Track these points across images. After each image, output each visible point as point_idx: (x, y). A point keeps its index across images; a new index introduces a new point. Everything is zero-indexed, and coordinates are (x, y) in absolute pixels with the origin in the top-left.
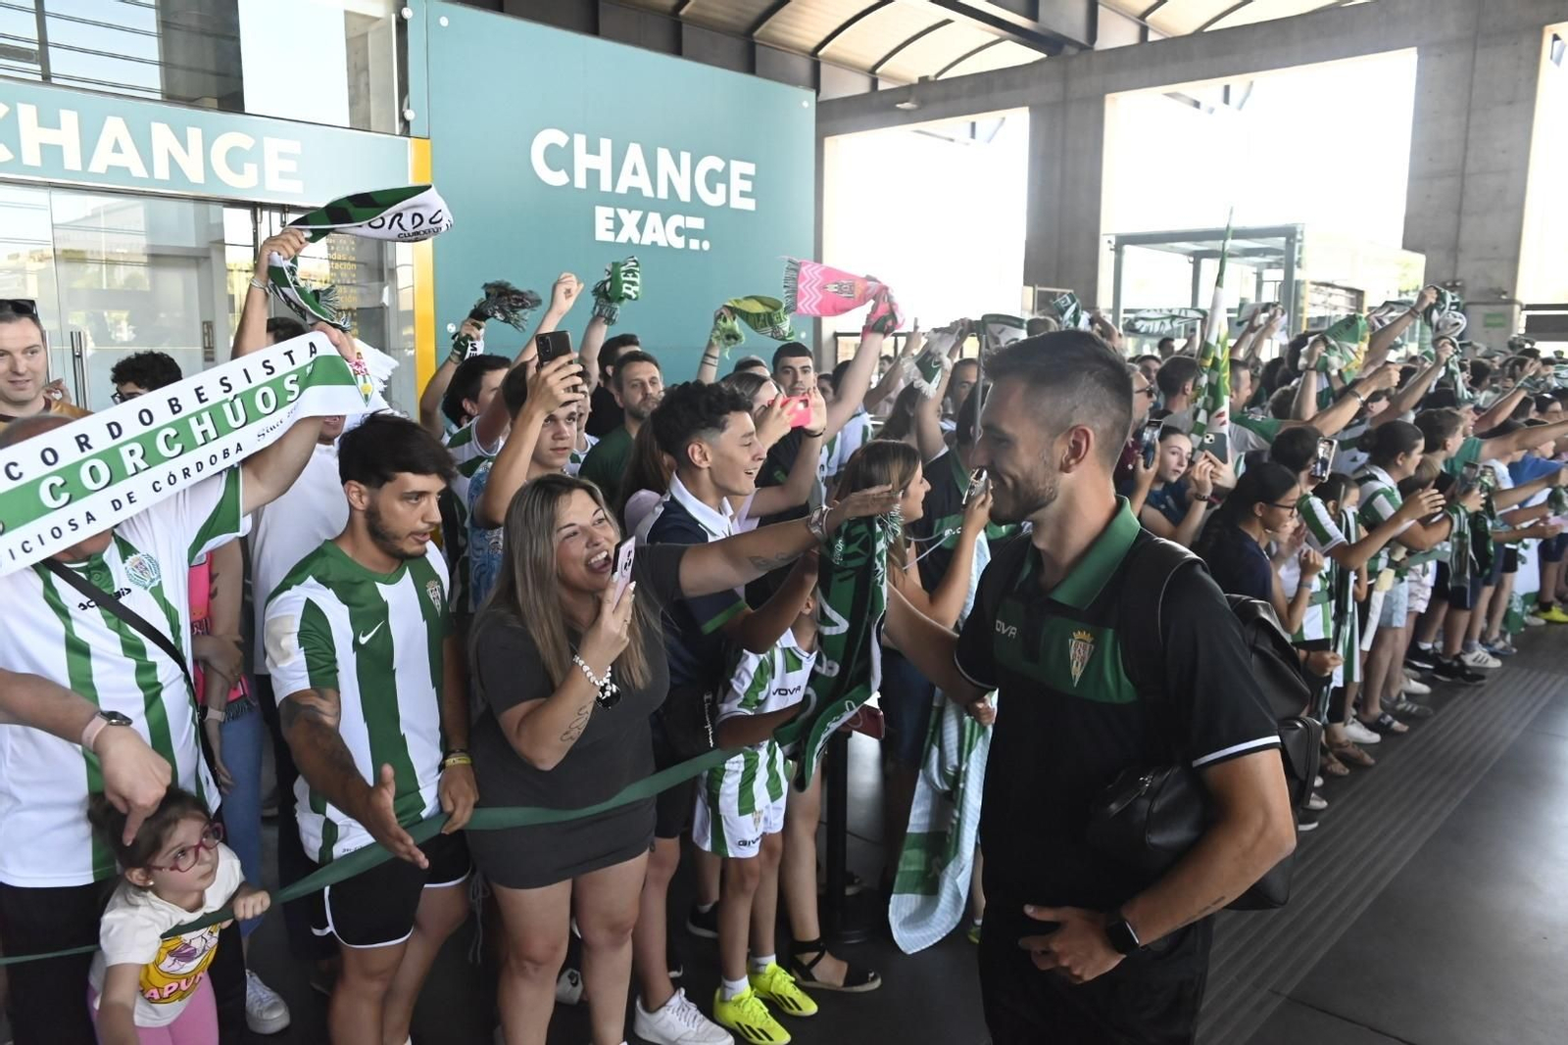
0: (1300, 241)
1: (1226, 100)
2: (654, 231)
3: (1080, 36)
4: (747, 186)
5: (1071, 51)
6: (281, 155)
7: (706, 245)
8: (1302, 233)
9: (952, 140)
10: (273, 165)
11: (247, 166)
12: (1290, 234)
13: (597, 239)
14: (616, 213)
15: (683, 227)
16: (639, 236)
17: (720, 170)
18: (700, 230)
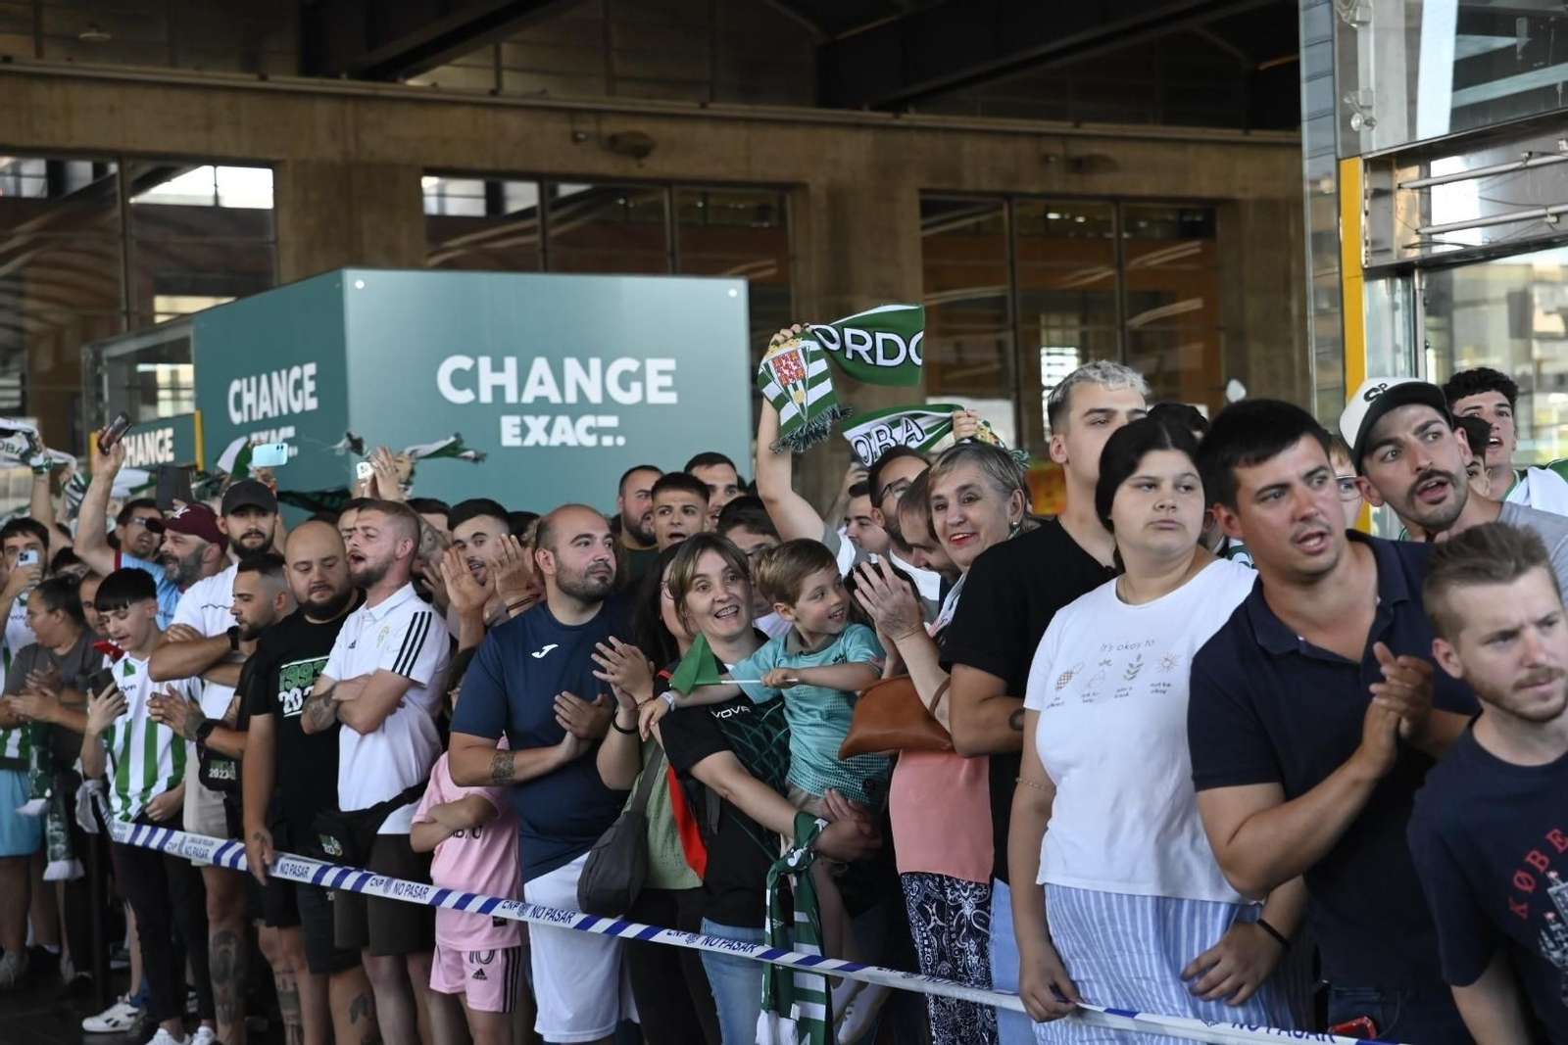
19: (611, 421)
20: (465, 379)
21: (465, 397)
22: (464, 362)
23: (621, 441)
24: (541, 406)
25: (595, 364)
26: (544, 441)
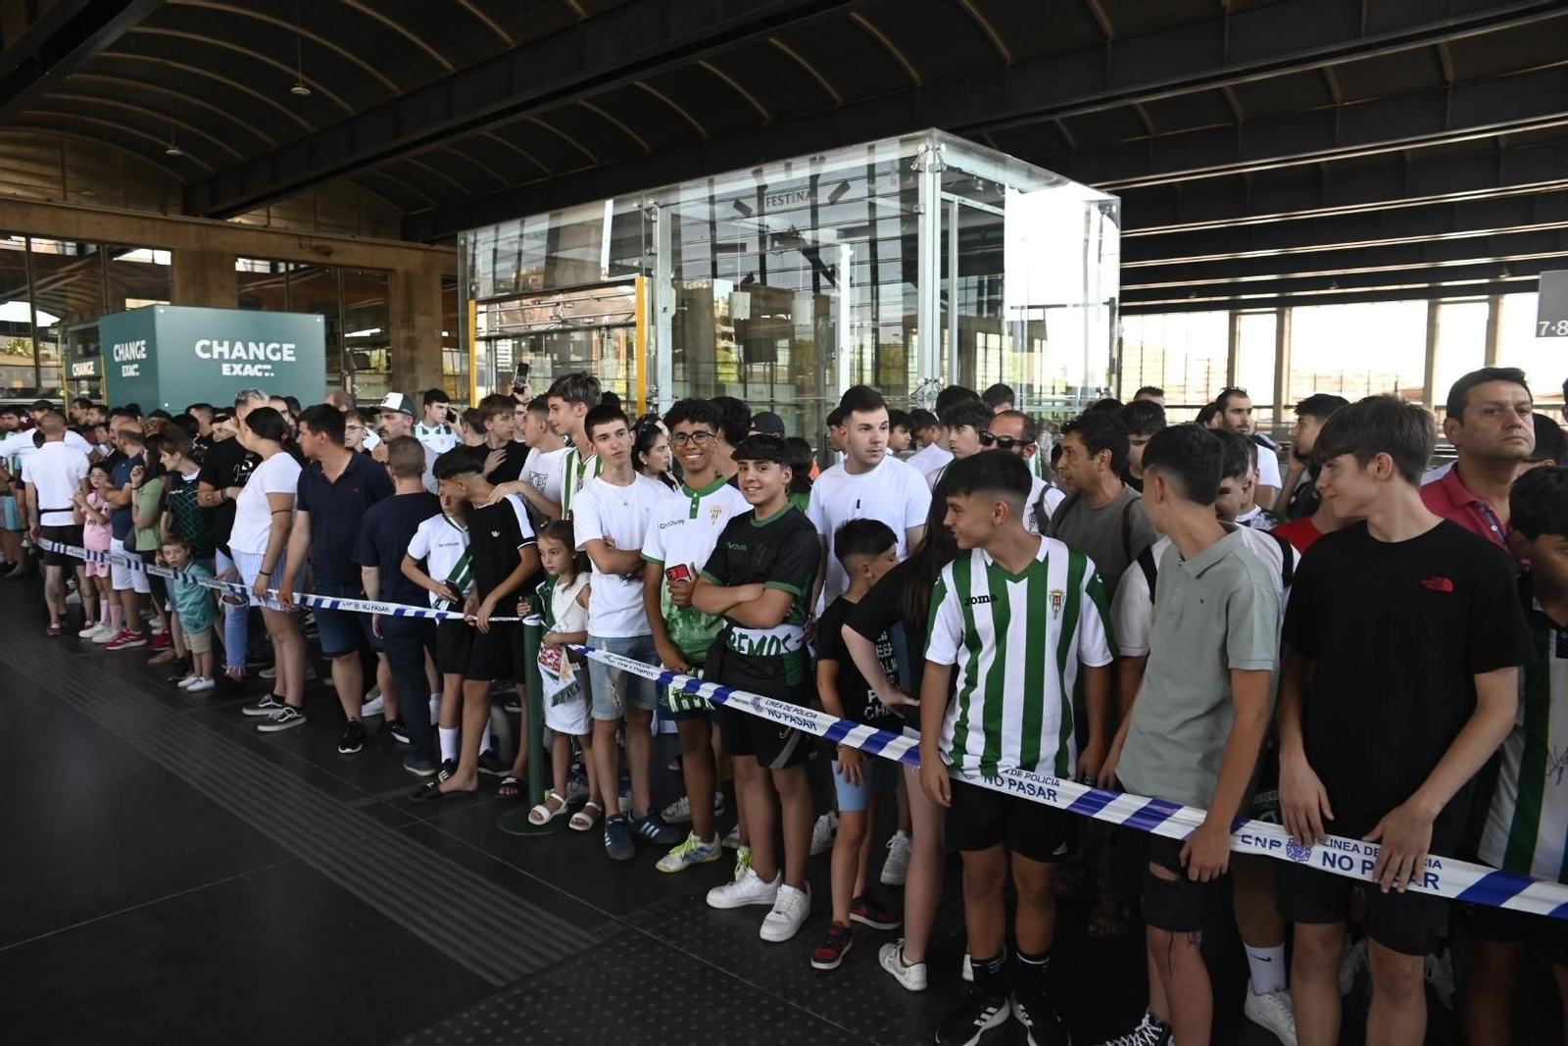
19: (269, 367)
20: (206, 349)
21: (207, 356)
22: (207, 343)
23: (272, 374)
24: (239, 360)
25: (262, 345)
26: (240, 374)
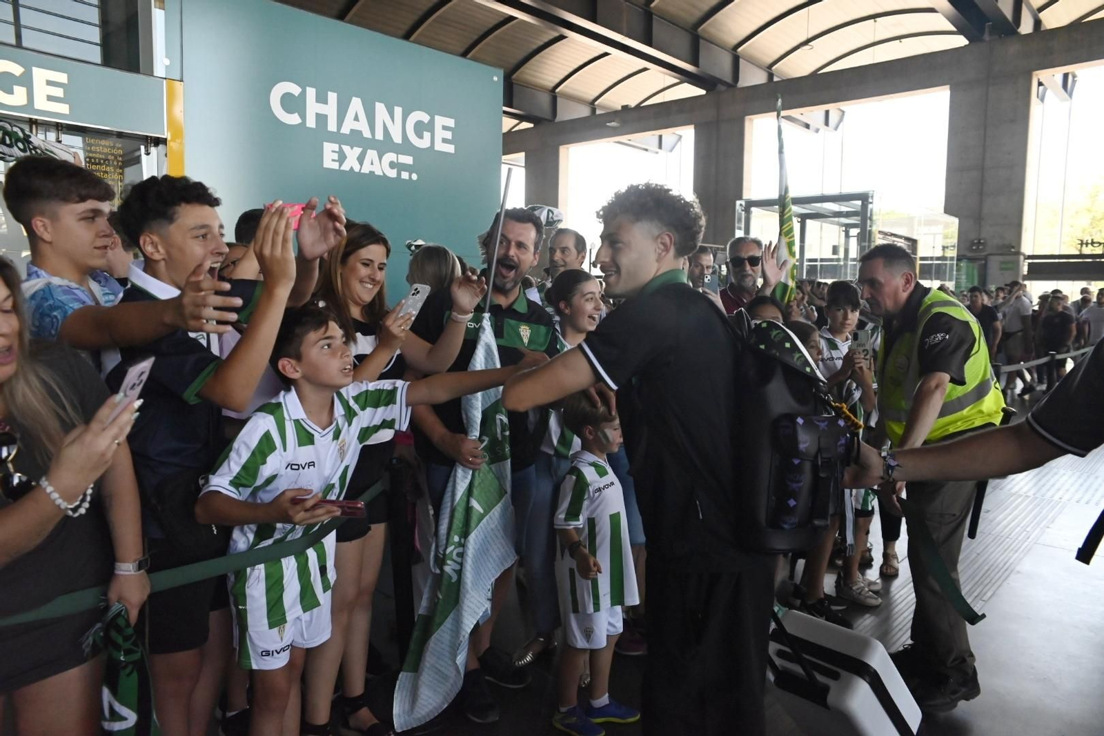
0: (871, 203)
1: (827, 123)
2: (372, 164)
3: (728, 77)
4: (449, 135)
5: (721, 88)
6: (49, 83)
7: (414, 177)
8: (872, 197)
9: (646, 150)
10: (41, 92)
11: (16, 88)
12: (864, 198)
13: (325, 166)
14: (340, 148)
15: (396, 161)
16: (359, 166)
17: (426, 122)
18: (410, 165)
